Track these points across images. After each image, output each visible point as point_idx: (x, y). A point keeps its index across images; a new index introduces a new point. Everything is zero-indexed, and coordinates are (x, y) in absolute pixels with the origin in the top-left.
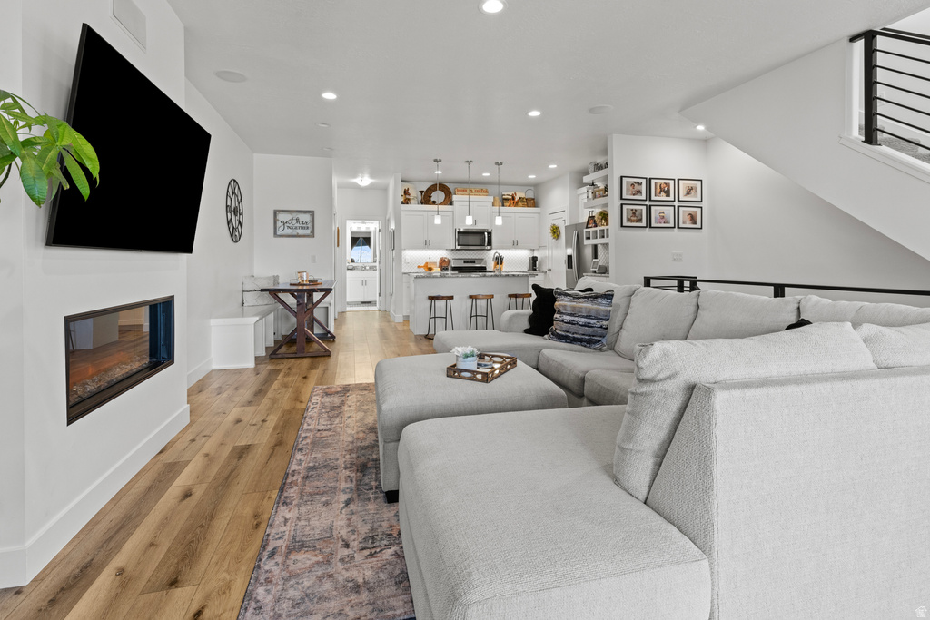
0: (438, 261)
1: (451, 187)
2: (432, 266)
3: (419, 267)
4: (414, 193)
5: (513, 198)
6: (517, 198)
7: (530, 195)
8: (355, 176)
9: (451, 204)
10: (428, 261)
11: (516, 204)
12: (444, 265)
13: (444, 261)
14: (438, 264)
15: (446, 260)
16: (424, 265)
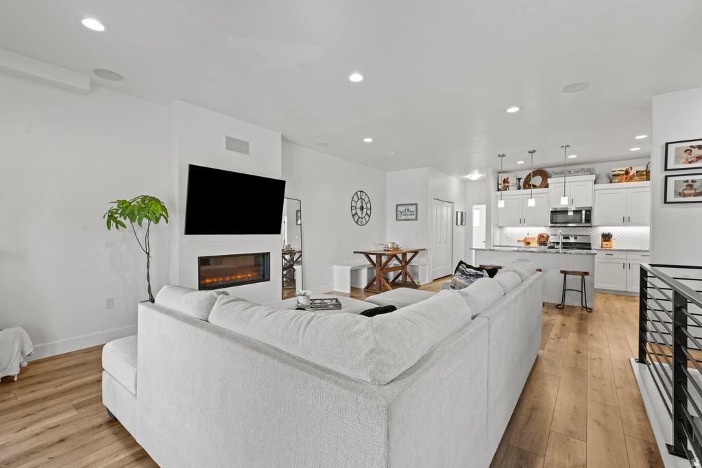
0: (536, 237)
1: (549, 170)
2: (530, 241)
3: (518, 241)
4: (512, 181)
5: (626, 173)
9: (547, 186)
10: (527, 236)
12: (543, 240)
13: (543, 236)
14: (536, 239)
15: (545, 236)
16: (522, 240)
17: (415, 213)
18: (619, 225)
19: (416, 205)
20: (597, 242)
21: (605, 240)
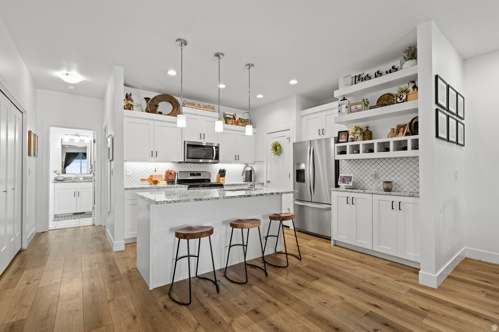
0: (164, 174)
2: (158, 179)
3: (142, 180)
5: (234, 118)
6: (237, 119)
8: (58, 67)
10: (154, 173)
11: (237, 124)
13: (171, 173)
14: (164, 177)
16: (147, 178)
18: (232, 163)
21: (221, 176)
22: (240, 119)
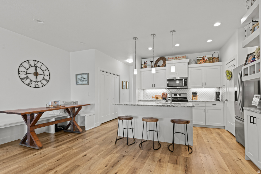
0: (161, 94)
1: (166, 57)
2: (158, 97)
3: (152, 97)
4: (149, 63)
5: (203, 59)
6: (206, 58)
7: (216, 55)
8: (126, 59)
9: (165, 66)
10: (156, 94)
11: (205, 62)
12: (164, 97)
13: (164, 94)
14: (161, 96)
15: (165, 94)
16: (154, 96)
17: (87, 79)
18: (200, 88)
19: (88, 74)
20: (190, 97)
21: (194, 96)
22: (208, 58)
